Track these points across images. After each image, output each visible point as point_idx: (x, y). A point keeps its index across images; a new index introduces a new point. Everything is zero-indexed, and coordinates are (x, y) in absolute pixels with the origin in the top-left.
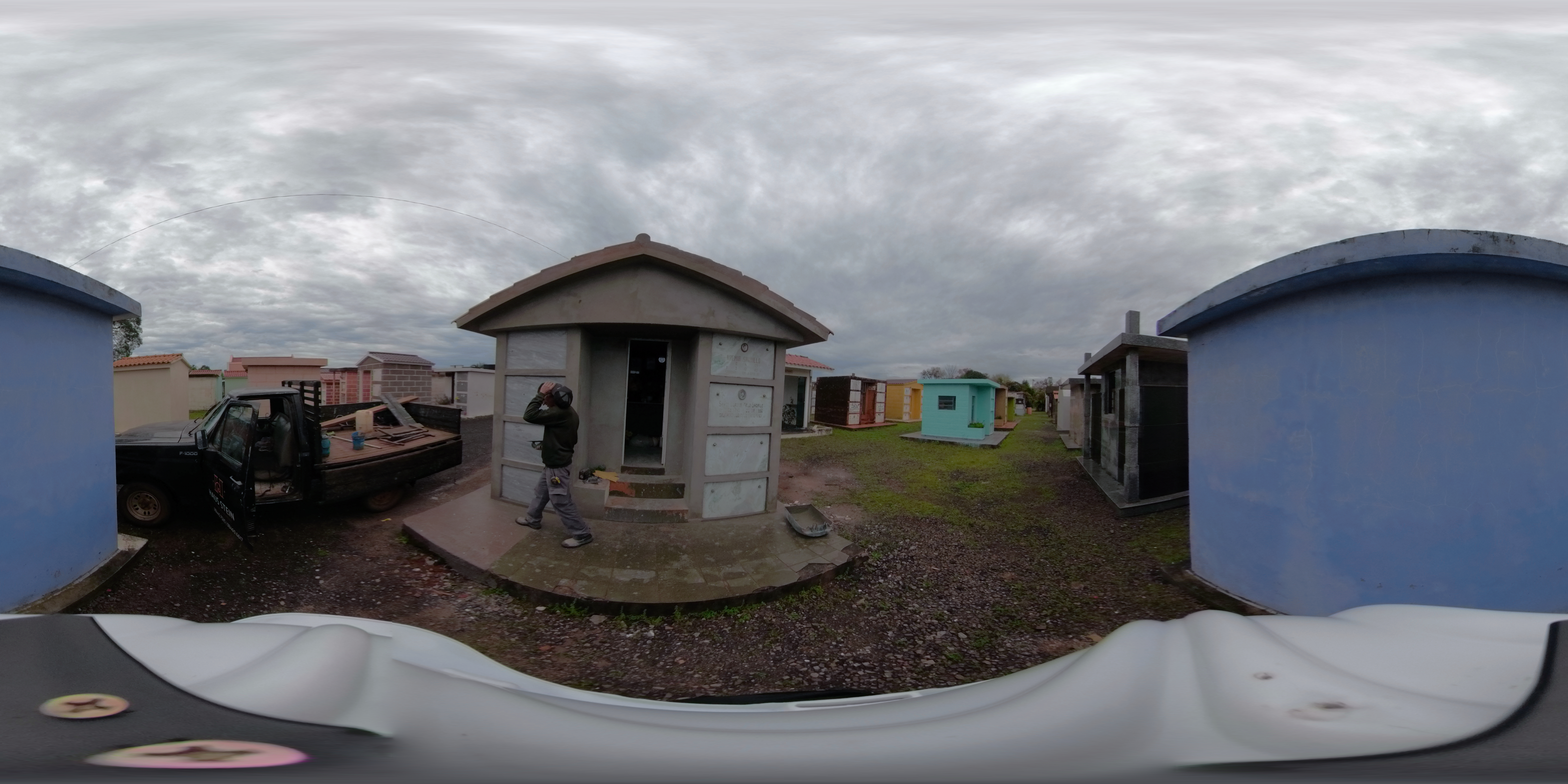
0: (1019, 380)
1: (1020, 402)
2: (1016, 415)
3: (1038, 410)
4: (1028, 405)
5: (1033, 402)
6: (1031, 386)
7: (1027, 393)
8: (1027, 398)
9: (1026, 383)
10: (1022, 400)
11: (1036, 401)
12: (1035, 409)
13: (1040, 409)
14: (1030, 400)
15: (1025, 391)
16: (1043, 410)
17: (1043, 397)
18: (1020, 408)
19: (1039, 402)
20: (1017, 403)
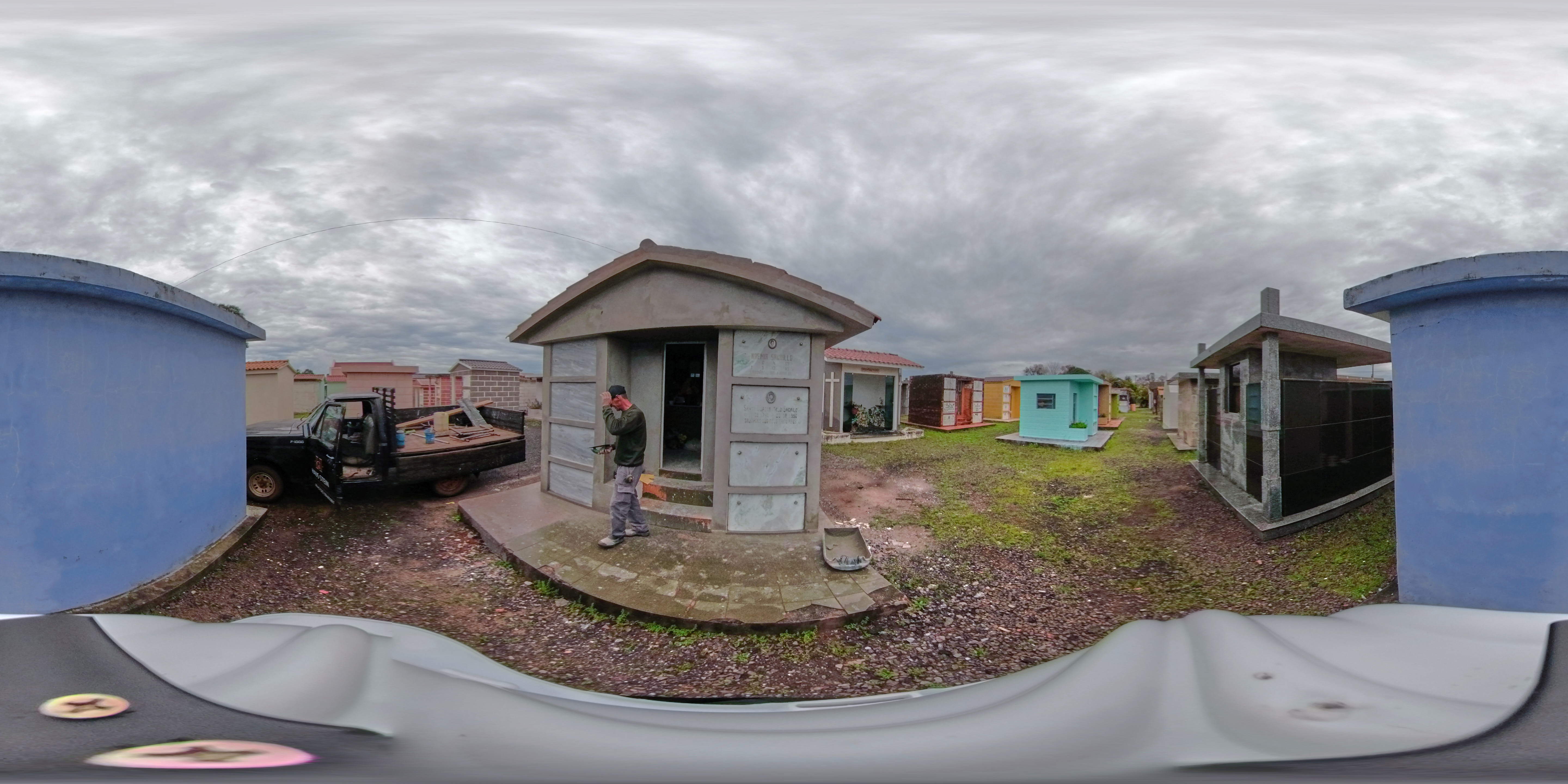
0: (1122, 376)
1: (1124, 398)
2: (1120, 412)
3: (1141, 407)
4: (1132, 401)
5: (1136, 398)
6: (1134, 382)
7: (1130, 389)
8: (1130, 395)
9: (1128, 379)
10: (1125, 396)
11: (1140, 397)
12: (1138, 406)
13: (1144, 405)
14: (1133, 396)
15: (1128, 387)
16: (1147, 406)
17: (1146, 393)
18: (1123, 406)
19: (1142, 398)
20: (1121, 400)
